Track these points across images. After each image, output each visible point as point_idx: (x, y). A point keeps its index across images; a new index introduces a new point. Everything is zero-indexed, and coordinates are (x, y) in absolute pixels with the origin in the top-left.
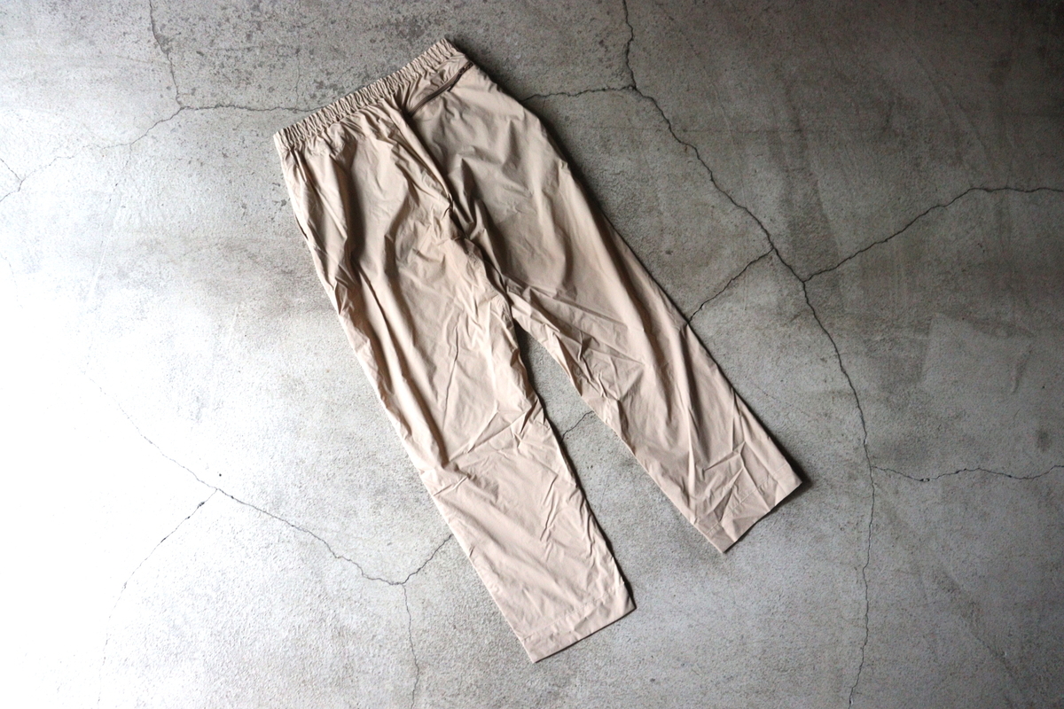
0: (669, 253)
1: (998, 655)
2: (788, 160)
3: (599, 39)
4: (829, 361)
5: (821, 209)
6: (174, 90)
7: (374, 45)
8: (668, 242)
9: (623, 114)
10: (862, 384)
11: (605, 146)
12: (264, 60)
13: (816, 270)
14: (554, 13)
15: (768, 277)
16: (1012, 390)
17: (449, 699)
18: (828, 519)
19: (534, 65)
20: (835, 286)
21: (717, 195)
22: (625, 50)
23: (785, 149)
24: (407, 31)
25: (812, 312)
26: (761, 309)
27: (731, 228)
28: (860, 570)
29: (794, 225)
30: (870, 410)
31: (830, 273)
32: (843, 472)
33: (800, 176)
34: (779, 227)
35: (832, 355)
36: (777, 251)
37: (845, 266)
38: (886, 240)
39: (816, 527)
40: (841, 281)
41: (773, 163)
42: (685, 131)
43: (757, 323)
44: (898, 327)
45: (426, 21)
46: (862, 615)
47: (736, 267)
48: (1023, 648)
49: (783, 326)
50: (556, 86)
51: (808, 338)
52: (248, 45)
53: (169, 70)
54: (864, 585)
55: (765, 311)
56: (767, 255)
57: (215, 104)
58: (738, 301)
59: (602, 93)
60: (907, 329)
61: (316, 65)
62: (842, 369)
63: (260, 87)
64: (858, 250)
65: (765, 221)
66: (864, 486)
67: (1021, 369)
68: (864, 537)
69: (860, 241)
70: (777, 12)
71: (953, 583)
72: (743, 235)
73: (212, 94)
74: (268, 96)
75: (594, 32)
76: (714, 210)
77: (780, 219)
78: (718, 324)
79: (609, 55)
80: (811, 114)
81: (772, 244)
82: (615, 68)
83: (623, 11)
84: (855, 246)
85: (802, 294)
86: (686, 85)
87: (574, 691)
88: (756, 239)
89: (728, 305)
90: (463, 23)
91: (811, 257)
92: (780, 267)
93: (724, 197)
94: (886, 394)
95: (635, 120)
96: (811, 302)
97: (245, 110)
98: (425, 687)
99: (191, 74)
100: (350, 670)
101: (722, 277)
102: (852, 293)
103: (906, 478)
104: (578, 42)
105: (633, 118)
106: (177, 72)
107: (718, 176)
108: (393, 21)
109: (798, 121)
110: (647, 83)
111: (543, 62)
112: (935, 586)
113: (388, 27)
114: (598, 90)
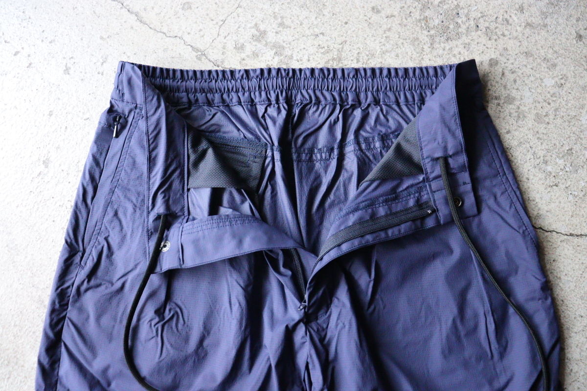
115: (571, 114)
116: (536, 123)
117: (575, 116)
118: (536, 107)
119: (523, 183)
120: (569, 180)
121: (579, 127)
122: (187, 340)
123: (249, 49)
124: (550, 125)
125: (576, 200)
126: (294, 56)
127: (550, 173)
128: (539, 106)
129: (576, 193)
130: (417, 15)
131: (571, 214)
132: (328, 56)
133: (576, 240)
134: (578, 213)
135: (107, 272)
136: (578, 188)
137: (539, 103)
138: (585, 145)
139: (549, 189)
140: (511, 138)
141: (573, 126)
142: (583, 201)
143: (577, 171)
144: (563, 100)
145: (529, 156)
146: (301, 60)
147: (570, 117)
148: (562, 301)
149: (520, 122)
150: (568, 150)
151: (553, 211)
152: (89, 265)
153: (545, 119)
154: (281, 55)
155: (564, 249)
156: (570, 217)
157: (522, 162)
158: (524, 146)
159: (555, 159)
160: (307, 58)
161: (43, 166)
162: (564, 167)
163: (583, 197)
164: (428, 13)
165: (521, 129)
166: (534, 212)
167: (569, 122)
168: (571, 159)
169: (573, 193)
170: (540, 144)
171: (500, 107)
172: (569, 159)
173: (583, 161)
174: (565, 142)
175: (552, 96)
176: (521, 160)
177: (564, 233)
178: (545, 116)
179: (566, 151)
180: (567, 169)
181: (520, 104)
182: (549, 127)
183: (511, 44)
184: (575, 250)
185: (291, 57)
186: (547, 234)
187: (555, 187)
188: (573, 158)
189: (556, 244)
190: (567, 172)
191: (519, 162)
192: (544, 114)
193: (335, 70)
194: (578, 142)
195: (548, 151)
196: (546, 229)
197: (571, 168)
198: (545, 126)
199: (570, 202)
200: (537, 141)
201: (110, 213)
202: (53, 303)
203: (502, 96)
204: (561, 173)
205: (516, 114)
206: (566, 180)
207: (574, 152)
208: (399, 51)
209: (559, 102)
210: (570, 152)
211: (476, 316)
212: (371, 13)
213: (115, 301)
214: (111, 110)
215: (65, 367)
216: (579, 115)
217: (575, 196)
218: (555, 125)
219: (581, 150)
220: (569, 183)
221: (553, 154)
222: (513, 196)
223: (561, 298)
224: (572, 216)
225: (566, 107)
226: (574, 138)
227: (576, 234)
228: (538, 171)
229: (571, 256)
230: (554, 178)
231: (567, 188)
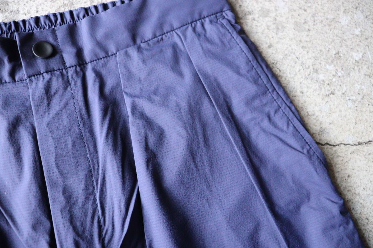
115: (329, 17)
116: (297, 32)
117: (334, 18)
118: (292, 15)
119: (297, 98)
120: (344, 85)
121: (340, 29)
124: (311, 32)
125: (356, 105)
126: (21, 10)
127: (323, 81)
128: (296, 14)
129: (354, 98)
131: (354, 121)
132: (58, 3)
133: (365, 148)
134: (361, 118)
136: (354, 92)
137: (295, 11)
138: (350, 46)
139: (326, 99)
140: (274, 52)
141: (334, 29)
142: (363, 104)
143: (349, 74)
144: (318, 5)
145: (298, 67)
146: (29, 13)
147: (329, 21)
148: (367, 219)
149: (280, 34)
150: (335, 55)
151: (336, 122)
153: (304, 26)
154: (6, 11)
155: (356, 161)
156: (354, 124)
157: (292, 76)
158: (290, 58)
159: (325, 66)
160: (35, 9)
162: (336, 73)
163: (362, 101)
165: (283, 41)
166: (315, 126)
167: (330, 26)
168: (340, 63)
169: (351, 98)
170: (305, 52)
171: (255, 22)
172: (339, 63)
173: (352, 63)
174: (330, 47)
175: (306, 3)
176: (290, 74)
177: (352, 143)
178: (304, 23)
179: (334, 56)
180: (340, 74)
181: (276, 15)
182: (311, 34)
184: (367, 160)
185: (18, 11)
186: (335, 148)
187: (331, 96)
188: (342, 62)
189: (347, 158)
190: (339, 77)
191: (289, 75)
192: (303, 21)
194: (343, 44)
195: (316, 58)
196: (332, 143)
197: (342, 72)
198: (306, 33)
199: (350, 108)
200: (302, 50)
203: (255, 10)
204: (334, 80)
205: (274, 26)
206: (340, 85)
207: (342, 55)
209: (314, 7)
210: (337, 56)
216: (337, 17)
217: (354, 101)
218: (316, 31)
219: (347, 52)
220: (345, 88)
221: (321, 61)
222: (289, 112)
223: (365, 216)
224: (356, 123)
225: (323, 11)
226: (338, 41)
227: (364, 141)
228: (310, 82)
229: (365, 166)
230: (328, 86)
231: (343, 94)
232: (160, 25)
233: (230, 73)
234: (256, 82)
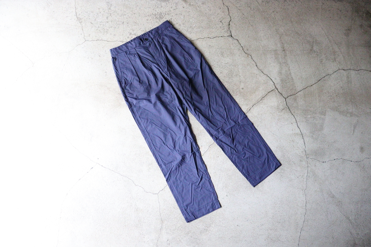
0: (243, 89)
1: (348, 218)
2: (280, 60)
3: (220, 20)
4: (294, 124)
5: (291, 75)
6: (83, 35)
7: (148, 21)
8: (242, 85)
9: (228, 45)
10: (304, 131)
11: (222, 54)
12: (112, 25)
13: (289, 95)
14: (206, 12)
15: (274, 97)
16: (352, 134)
17: (172, 231)
18: (293, 174)
19: (199, 28)
20: (295, 100)
21: (258, 70)
22: (228, 24)
23: (280, 56)
24: (159, 17)
25: (288, 108)
26: (272, 107)
27: (263, 81)
28: (304, 191)
29: (282, 80)
30: (307, 139)
31: (294, 96)
32: (298, 159)
33: (284, 65)
34: (277, 81)
35: (294, 122)
36: (277, 88)
37: (298, 94)
38: (312, 86)
39: (289, 176)
40: (297, 98)
41: (275, 61)
42: (247, 50)
43: (270, 111)
44: (316, 113)
45: (164, 14)
46: (304, 205)
47: (264, 93)
48: (355, 216)
49: (279, 112)
50: (206, 35)
51: (287, 116)
52: (107, 21)
53: (81, 28)
54: (305, 195)
55: (273, 108)
56: (274, 90)
57: (96, 39)
58: (265, 104)
59: (221, 37)
60: (318, 114)
61: (129, 27)
62: (298, 126)
63: (111, 34)
64: (303, 89)
65: (273, 79)
66: (305, 164)
67: (355, 127)
68: (305, 180)
69: (303, 85)
70: (277, 12)
71: (333, 195)
72: (266, 84)
73: (95, 36)
74: (113, 37)
75: (218, 18)
76: (257, 76)
77: (278, 78)
78: (258, 112)
79: (223, 26)
80: (288, 45)
81: (275, 87)
82: (225, 30)
83: (228, 11)
84: (302, 87)
85: (285, 102)
86: (248, 36)
87: (212, 229)
88: (270, 85)
89: (261, 106)
90: (176, 14)
91: (288, 91)
92: (278, 94)
93: (260, 71)
94: (312, 135)
95: (232, 46)
96: (288, 105)
97: (106, 41)
98: (164, 227)
99: (88, 30)
100: (140, 222)
101: (260, 97)
102: (301, 102)
103: (318, 161)
104: (213, 21)
105: (231, 46)
106: (84, 29)
107: (258, 65)
108: (154, 14)
109: (284, 47)
110: (235, 34)
111: (203, 28)
112: (328, 196)
113: (152, 16)
114: (220, 37)
122: (146, 84)
123: (130, 37)
127: (189, 31)
128: (182, 22)
130: (155, 17)
135: (127, 82)
136: (195, 32)
145: (185, 31)
152: (124, 82)
153: (184, 24)
156: (196, 36)
159: (189, 29)
161: (106, 73)
164: (156, 16)
166: (189, 39)
179: (190, 27)
182: (186, 25)
183: (173, 14)
185: (138, 35)
187: (191, 33)
188: (192, 27)
193: (146, 33)
195: (187, 28)
197: (192, 29)
199: (195, 34)
200: (185, 28)
201: (123, 73)
202: (122, 91)
204: (191, 31)
208: (155, 25)
211: (187, 58)
212: (147, 21)
213: (131, 85)
214: (113, 57)
215: (130, 99)
231: (193, 32)
232: (162, 31)
233: (174, 35)
234: (178, 35)
